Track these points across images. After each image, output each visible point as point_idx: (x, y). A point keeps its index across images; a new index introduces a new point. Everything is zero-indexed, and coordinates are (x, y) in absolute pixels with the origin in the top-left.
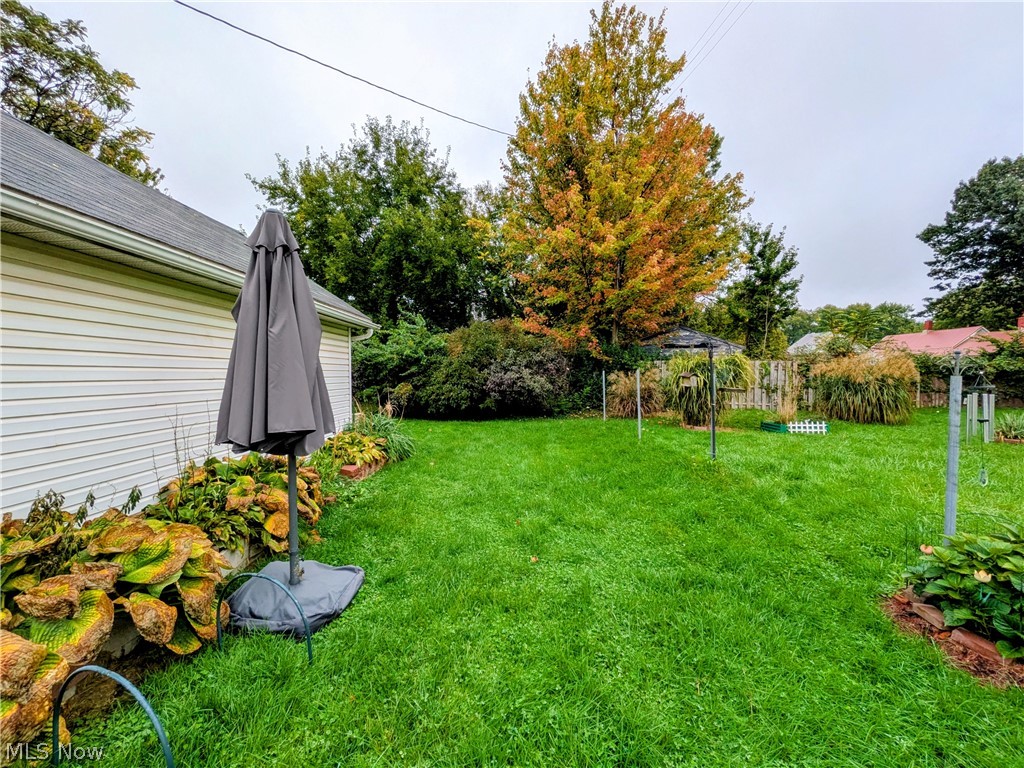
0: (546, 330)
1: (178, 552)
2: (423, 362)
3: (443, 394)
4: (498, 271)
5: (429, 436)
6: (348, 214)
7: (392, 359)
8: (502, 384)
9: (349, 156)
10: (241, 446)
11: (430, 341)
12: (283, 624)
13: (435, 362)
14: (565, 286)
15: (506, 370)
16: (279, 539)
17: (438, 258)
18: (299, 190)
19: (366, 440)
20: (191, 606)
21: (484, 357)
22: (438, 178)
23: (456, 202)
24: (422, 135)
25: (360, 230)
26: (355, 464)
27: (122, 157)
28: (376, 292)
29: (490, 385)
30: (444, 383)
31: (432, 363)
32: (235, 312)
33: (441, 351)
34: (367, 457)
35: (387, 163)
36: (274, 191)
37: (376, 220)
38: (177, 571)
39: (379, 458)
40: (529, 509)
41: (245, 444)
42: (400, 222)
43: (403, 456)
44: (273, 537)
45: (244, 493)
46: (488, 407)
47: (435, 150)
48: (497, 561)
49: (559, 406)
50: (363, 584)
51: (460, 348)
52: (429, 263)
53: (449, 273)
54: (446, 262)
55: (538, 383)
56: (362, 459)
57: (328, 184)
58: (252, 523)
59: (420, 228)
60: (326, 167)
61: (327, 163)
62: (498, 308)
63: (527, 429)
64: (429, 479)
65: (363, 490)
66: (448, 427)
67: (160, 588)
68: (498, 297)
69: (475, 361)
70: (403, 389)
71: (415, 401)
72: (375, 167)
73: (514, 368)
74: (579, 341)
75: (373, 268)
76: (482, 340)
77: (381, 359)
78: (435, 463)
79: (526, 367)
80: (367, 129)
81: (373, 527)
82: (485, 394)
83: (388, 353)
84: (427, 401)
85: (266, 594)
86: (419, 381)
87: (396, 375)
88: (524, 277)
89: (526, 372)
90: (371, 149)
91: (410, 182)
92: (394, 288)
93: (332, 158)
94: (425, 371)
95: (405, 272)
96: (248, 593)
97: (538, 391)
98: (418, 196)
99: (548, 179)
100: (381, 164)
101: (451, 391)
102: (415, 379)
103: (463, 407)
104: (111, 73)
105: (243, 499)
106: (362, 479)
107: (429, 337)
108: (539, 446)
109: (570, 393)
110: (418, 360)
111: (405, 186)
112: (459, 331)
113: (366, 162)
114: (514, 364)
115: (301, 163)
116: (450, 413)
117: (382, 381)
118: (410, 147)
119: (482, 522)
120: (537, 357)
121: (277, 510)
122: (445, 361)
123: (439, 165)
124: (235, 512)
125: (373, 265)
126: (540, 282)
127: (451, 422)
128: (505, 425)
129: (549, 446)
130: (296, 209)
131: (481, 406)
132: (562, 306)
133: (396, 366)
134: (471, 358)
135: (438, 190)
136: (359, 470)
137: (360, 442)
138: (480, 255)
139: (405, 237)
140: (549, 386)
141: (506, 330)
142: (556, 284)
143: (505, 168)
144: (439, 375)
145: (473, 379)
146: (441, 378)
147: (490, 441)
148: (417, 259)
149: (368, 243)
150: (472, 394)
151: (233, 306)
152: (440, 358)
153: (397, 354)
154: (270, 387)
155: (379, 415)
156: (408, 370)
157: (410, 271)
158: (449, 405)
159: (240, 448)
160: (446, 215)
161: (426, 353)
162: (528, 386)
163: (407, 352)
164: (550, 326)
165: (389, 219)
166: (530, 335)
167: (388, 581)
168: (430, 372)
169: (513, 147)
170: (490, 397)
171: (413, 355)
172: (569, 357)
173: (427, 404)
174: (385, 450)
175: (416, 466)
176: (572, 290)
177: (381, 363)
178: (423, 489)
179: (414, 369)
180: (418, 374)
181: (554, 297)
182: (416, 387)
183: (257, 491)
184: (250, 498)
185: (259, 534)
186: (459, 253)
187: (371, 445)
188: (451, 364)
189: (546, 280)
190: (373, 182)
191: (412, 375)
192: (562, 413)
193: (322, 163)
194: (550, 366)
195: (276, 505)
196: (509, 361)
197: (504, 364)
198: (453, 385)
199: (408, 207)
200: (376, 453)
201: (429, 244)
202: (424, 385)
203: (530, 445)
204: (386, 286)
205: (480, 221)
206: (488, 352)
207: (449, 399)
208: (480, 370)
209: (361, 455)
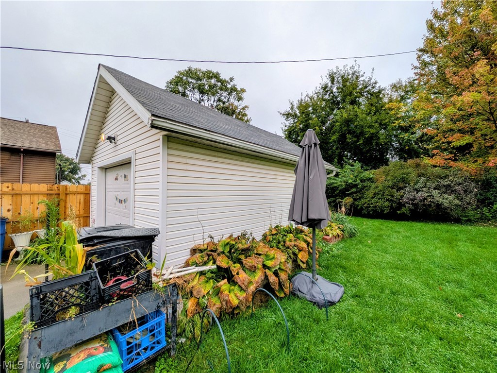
0: (452, 163)
1: (277, 258)
2: (360, 186)
3: (372, 204)
4: (408, 130)
5: (364, 227)
6: (318, 117)
7: (341, 185)
8: (415, 199)
9: (319, 91)
10: (297, 222)
11: (363, 175)
12: (312, 299)
13: (367, 186)
14: (472, 132)
15: (418, 191)
16: (303, 263)
17: (368, 130)
18: (297, 112)
19: (333, 225)
20: (282, 279)
21: (401, 183)
22: (366, 87)
23: (378, 97)
24: (356, 68)
25: (323, 123)
26: (329, 236)
27: (241, 116)
28: (332, 152)
29: (405, 200)
30: (373, 198)
31: (365, 187)
32: (296, 171)
33: (370, 180)
34: (335, 233)
35: (338, 89)
36: (288, 115)
37: (332, 117)
38: (277, 265)
39: (340, 235)
40: (449, 282)
41: (300, 222)
42: (345, 115)
43: (352, 235)
44: (301, 261)
45: (290, 240)
46: (403, 213)
47: (364, 73)
48: (427, 307)
49: (466, 216)
50: (344, 294)
51: (383, 178)
52: (362, 133)
53: (374, 136)
54: (372, 131)
55: (447, 200)
56: (332, 234)
57: (310, 106)
58: (294, 254)
59: (357, 116)
60: (309, 99)
61: (309, 97)
62: (407, 152)
63: (437, 229)
64: (369, 250)
65: (334, 249)
66: (377, 223)
67: (274, 270)
68: (408, 146)
69: (394, 185)
70: (348, 200)
71: (354, 207)
72: (332, 92)
73: (424, 189)
74: (487, 170)
75: (331, 141)
76: (399, 174)
77: (335, 185)
78: (372, 242)
79: (435, 189)
80: (328, 76)
81: (344, 268)
82: (401, 205)
83: (339, 182)
84: (362, 207)
85: (304, 284)
86: (357, 196)
87: (344, 193)
88: (430, 131)
89: (435, 193)
90: (330, 85)
91: (351, 94)
92: (341, 149)
93: (311, 94)
94: (361, 191)
95: (348, 140)
96: (296, 281)
97: (446, 205)
98: (355, 99)
99: (453, 64)
100: (335, 90)
101: (377, 202)
102: (354, 195)
103: (386, 212)
104: (240, 90)
105: (291, 243)
106: (332, 243)
107: (363, 173)
108: (451, 242)
109: (478, 207)
110: (356, 186)
111: (348, 97)
112: (383, 168)
113: (327, 91)
114: (425, 187)
115: (298, 101)
116: (376, 214)
117: (336, 196)
118: (350, 77)
119: (410, 281)
120: (446, 182)
121: (303, 250)
122: (373, 185)
123: (367, 80)
124: (288, 248)
125: (330, 139)
126: (445, 132)
127: (377, 220)
128: (418, 226)
129: (460, 243)
130: (296, 121)
131: (398, 212)
132: (469, 146)
133: (343, 189)
134: (391, 184)
135: (366, 93)
136: (331, 239)
137: (330, 226)
138: (395, 123)
139: (348, 122)
140: (457, 202)
141: (418, 165)
142: (460, 131)
143: (416, 68)
144: (369, 194)
145: (392, 196)
146: (371, 195)
147: (408, 234)
148: (354, 132)
149: (327, 129)
150: (392, 205)
151: (295, 168)
152: (370, 184)
153: (344, 182)
154: (309, 200)
155: (338, 213)
156: (350, 190)
157: (350, 139)
158: (376, 210)
159: (298, 223)
160: (372, 105)
161: (361, 181)
162: (438, 201)
163: (350, 181)
164: (456, 160)
165: (339, 115)
166: (438, 168)
167: (357, 296)
168: (363, 191)
169: (421, 53)
170: (405, 207)
171: (353, 183)
172: (477, 182)
173: (362, 209)
174: (343, 231)
175: (360, 242)
176: (478, 134)
177: (335, 187)
178: (368, 255)
179: (354, 190)
180: (356, 192)
181: (459, 141)
182: (355, 200)
183: (295, 240)
184: (293, 243)
185: (297, 258)
186: (380, 124)
187: (336, 228)
188: (377, 187)
189: (451, 130)
190: (331, 99)
191: (353, 193)
192: (469, 221)
193: (307, 98)
194: (458, 188)
195: (302, 248)
196: (420, 185)
197: (416, 187)
198: (379, 199)
199: (349, 107)
200: (338, 231)
201: (362, 123)
202: (360, 198)
203: (443, 241)
204: (337, 149)
205: (395, 104)
206: (403, 180)
207: (376, 207)
208: (397, 191)
209: (331, 232)
